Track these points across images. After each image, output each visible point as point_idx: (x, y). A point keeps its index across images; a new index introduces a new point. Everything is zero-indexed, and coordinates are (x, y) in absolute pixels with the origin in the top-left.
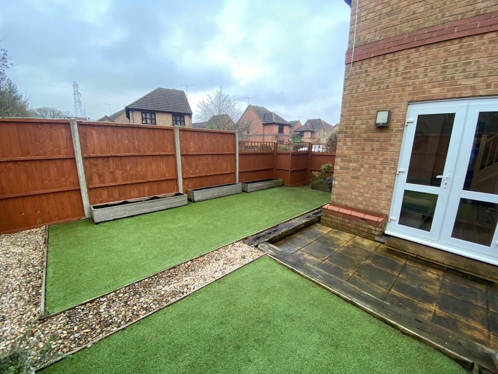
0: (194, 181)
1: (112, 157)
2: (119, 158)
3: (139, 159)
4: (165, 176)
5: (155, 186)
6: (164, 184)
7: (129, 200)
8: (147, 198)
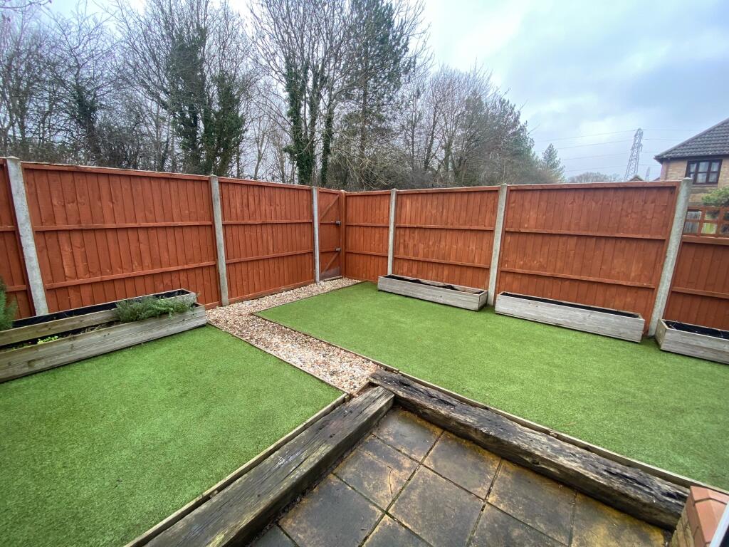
0: (526, 280)
1: (417, 228)
2: (423, 230)
3: (443, 233)
4: (473, 262)
5: (457, 271)
6: (469, 273)
7: (422, 280)
8: (442, 284)
